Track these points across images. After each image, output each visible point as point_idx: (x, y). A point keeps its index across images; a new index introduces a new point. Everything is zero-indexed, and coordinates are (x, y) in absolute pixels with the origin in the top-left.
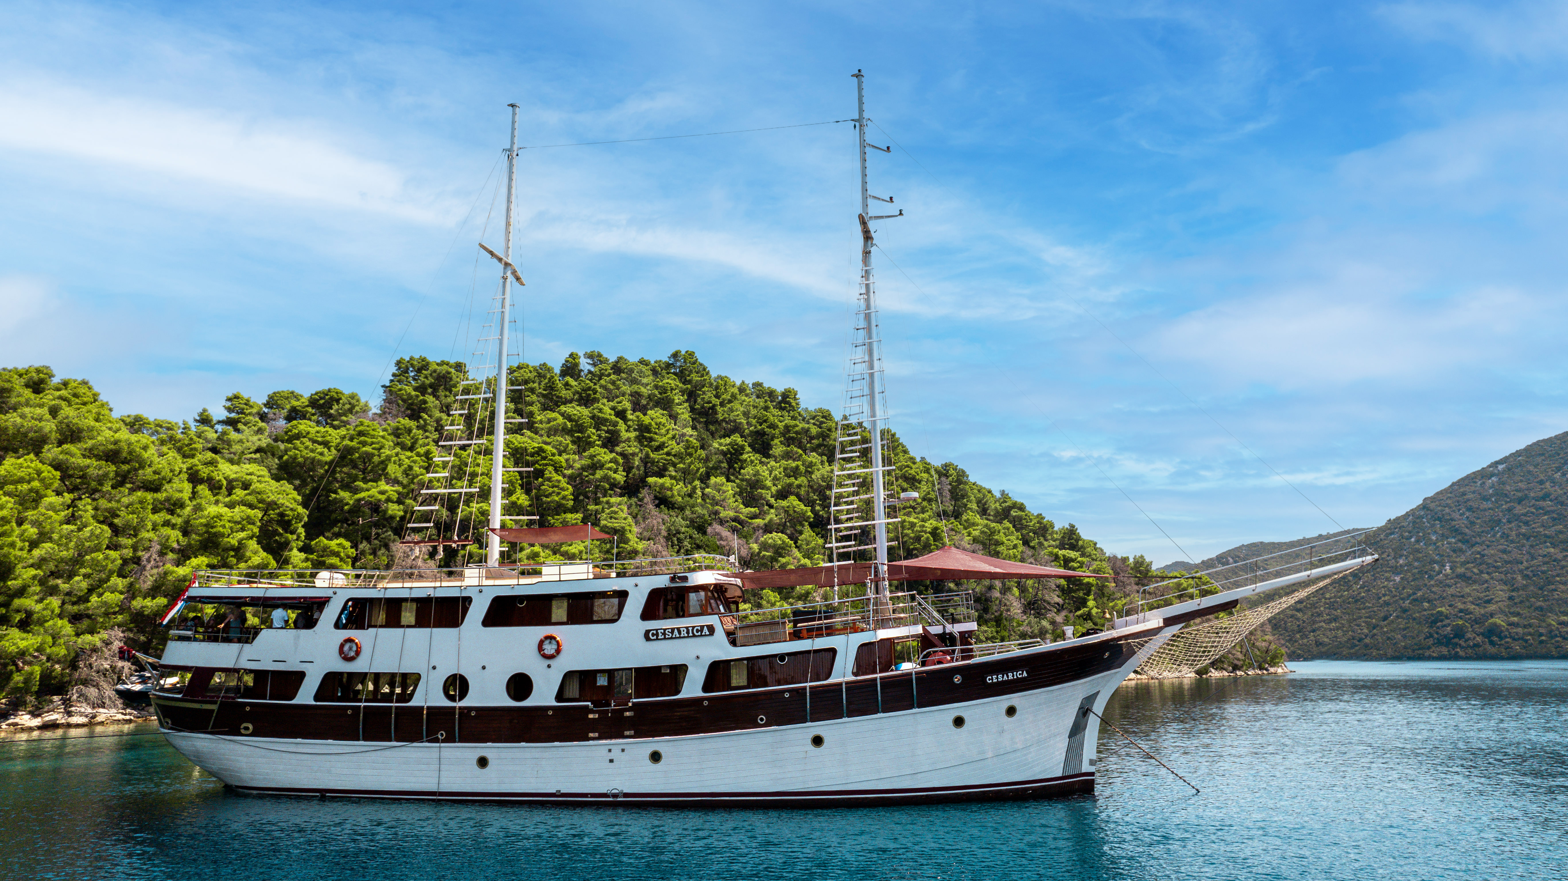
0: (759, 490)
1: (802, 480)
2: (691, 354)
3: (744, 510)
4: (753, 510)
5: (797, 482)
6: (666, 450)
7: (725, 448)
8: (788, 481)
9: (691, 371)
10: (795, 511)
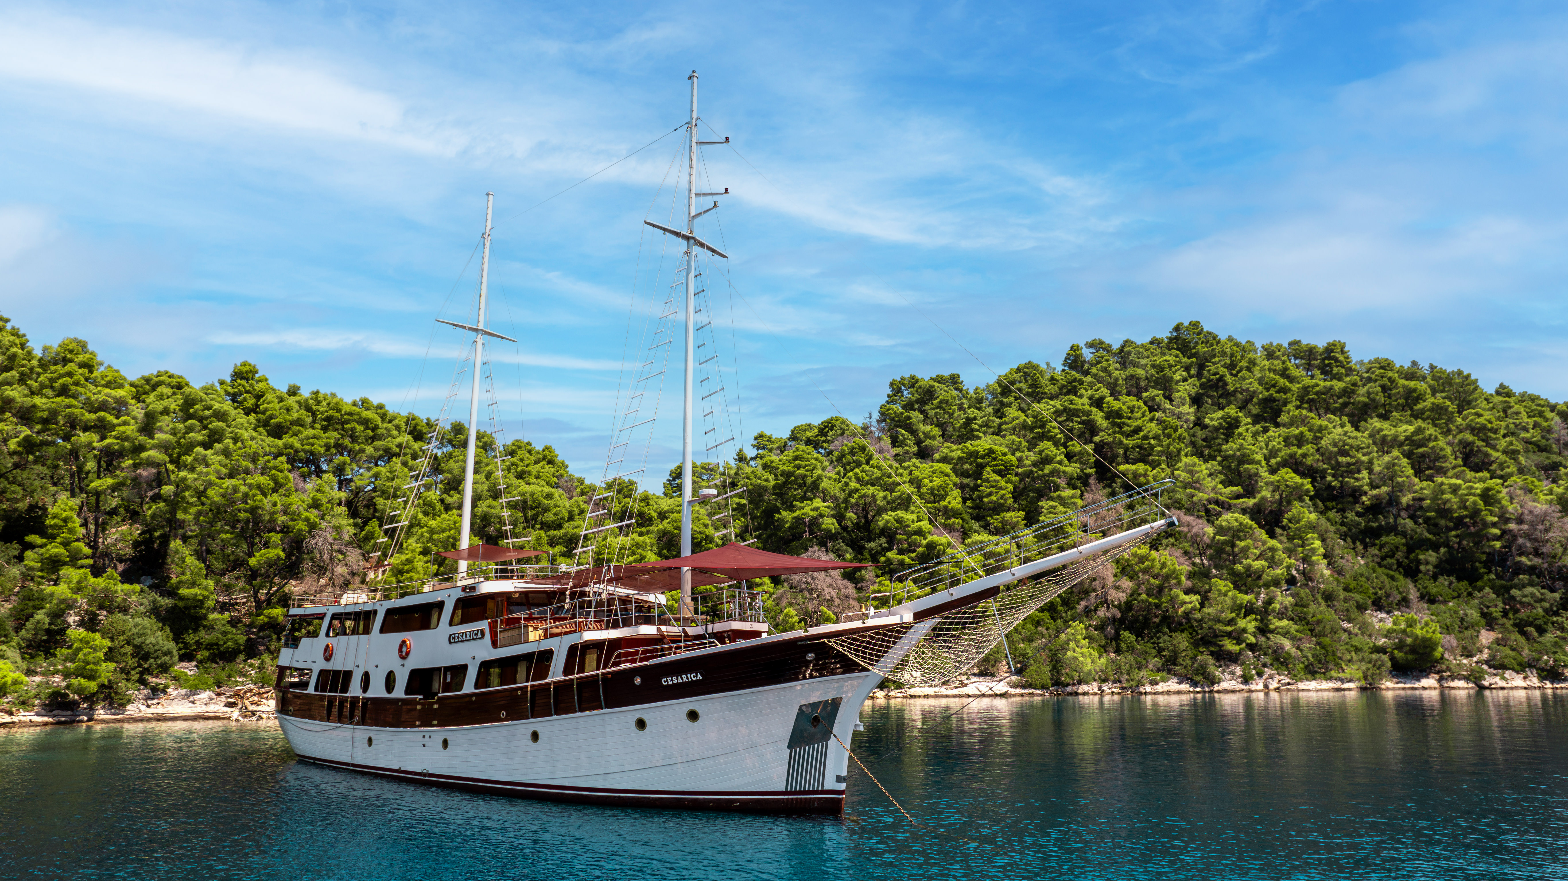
0: (1246, 466)
1: (1308, 448)
2: (1195, 325)
3: (1224, 490)
4: (1235, 489)
5: (1300, 452)
6: (1142, 434)
7: (1215, 423)
8: (1289, 452)
9: (1197, 343)
10: (1287, 486)
